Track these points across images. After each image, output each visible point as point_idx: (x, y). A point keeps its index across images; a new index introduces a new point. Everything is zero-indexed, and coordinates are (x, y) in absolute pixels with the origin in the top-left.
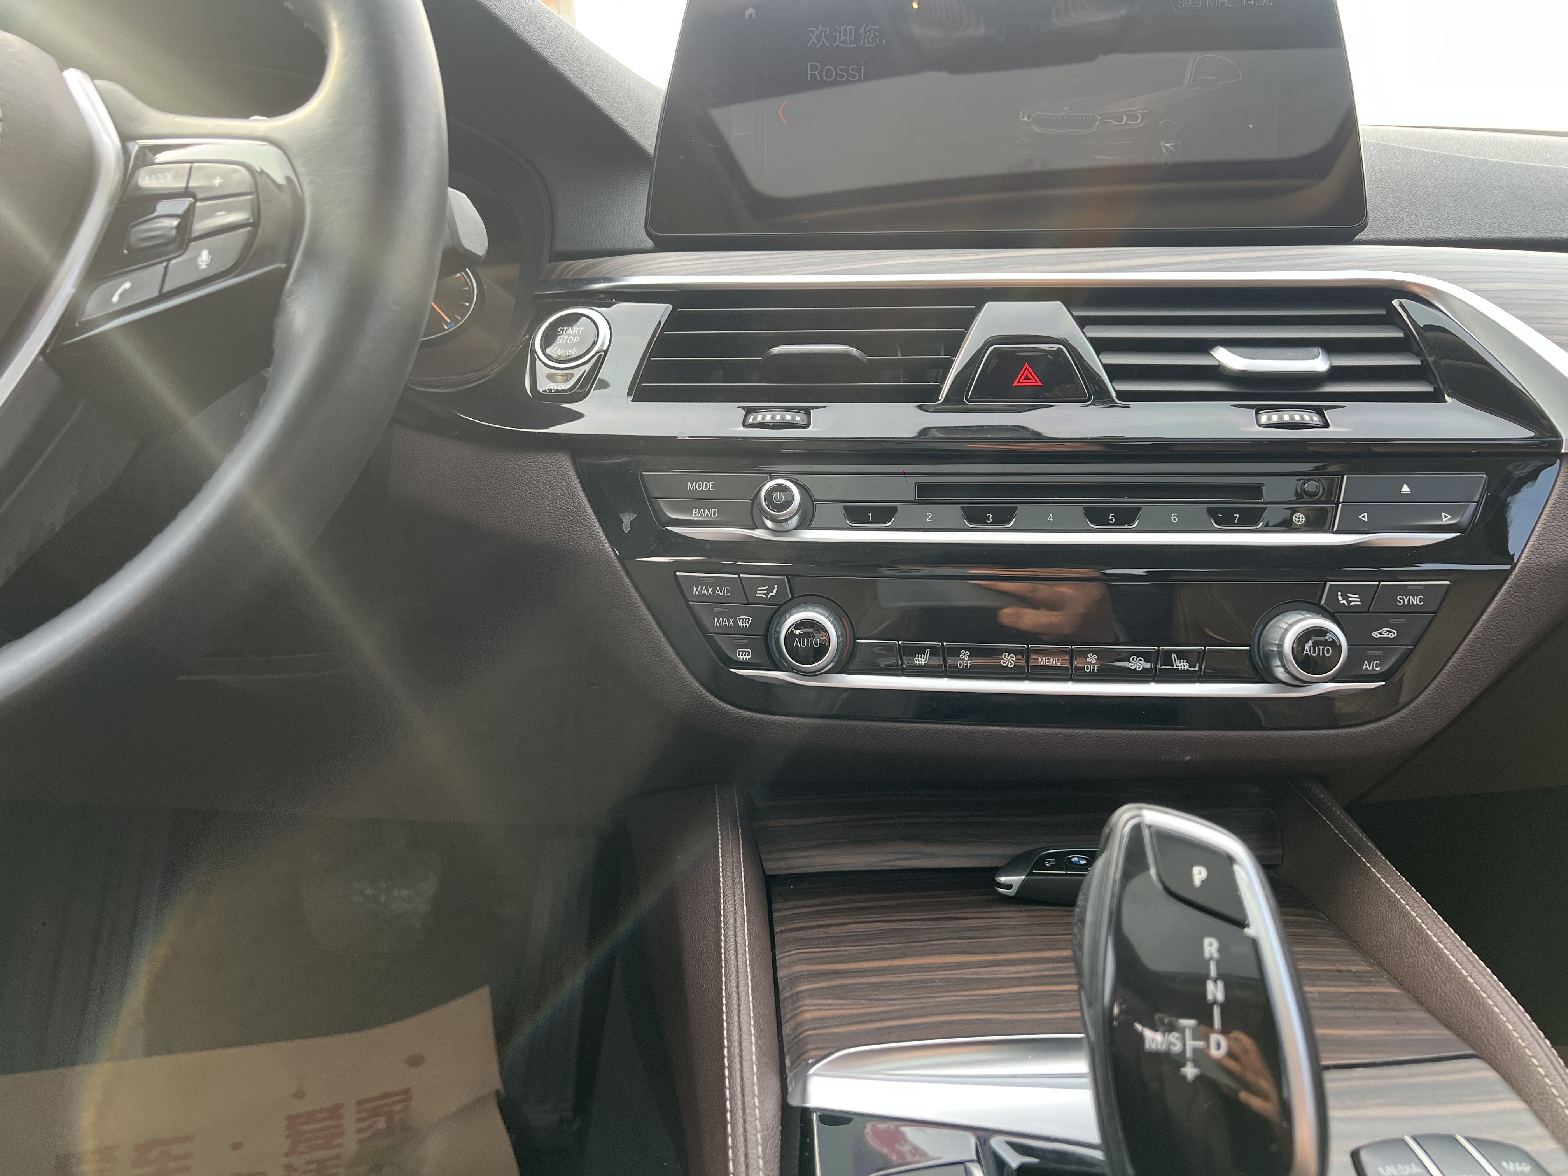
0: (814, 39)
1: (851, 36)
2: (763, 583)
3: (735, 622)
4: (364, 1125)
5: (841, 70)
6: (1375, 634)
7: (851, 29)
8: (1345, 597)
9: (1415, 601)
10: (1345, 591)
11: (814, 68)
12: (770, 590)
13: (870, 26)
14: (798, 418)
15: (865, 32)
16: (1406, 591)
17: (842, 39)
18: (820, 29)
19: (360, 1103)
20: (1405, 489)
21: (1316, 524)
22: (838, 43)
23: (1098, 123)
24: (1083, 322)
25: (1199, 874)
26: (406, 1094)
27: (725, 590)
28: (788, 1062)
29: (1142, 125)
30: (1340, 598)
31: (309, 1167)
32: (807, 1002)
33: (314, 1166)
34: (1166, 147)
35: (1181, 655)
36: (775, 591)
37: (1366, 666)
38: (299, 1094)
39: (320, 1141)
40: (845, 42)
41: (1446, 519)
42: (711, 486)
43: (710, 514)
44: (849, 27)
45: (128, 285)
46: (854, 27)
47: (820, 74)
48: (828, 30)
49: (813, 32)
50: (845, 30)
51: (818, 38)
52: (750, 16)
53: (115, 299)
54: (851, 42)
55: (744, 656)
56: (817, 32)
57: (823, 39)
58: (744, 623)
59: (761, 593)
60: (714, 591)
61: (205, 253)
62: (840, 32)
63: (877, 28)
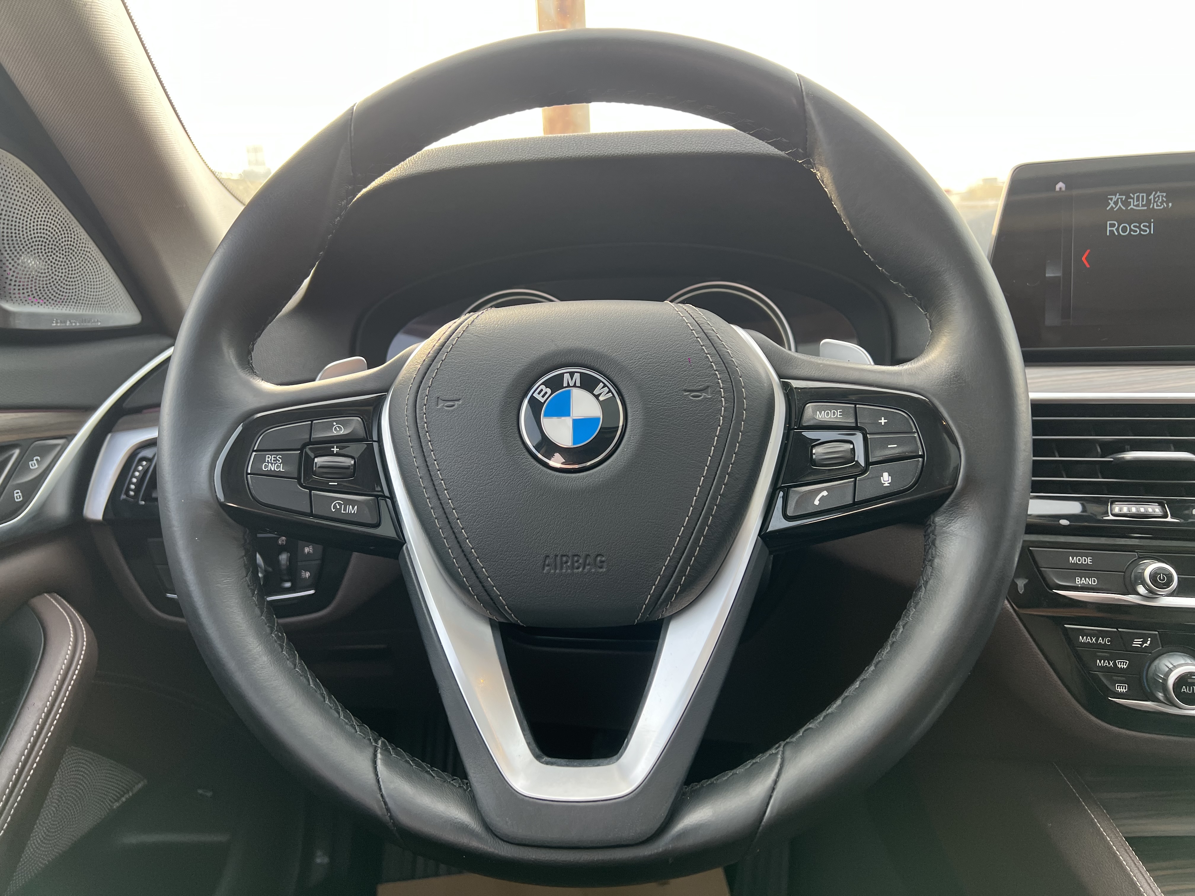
0: (1112, 204)
1: (1143, 201)
2: (1138, 636)
3: (1115, 664)
5: (1134, 226)
7: (1143, 197)
11: (1112, 225)
12: (1145, 641)
13: (1158, 193)
14: (1157, 510)
15: (1155, 198)
17: (1135, 203)
18: (1118, 196)
22: (1132, 206)
27: (1106, 640)
36: (1149, 642)
40: (1138, 206)
42: (1089, 561)
43: (1092, 582)
44: (1141, 195)
45: (825, 493)
46: (1145, 195)
47: (1117, 230)
48: (1124, 197)
49: (1111, 199)
50: (1138, 197)
51: (1116, 203)
52: (1060, 188)
53: (817, 502)
54: (1143, 206)
55: (1121, 689)
56: (1115, 199)
57: (1120, 204)
58: (1122, 665)
59: (1137, 643)
60: (1097, 640)
61: (886, 475)
62: (1133, 199)
63: (1165, 194)
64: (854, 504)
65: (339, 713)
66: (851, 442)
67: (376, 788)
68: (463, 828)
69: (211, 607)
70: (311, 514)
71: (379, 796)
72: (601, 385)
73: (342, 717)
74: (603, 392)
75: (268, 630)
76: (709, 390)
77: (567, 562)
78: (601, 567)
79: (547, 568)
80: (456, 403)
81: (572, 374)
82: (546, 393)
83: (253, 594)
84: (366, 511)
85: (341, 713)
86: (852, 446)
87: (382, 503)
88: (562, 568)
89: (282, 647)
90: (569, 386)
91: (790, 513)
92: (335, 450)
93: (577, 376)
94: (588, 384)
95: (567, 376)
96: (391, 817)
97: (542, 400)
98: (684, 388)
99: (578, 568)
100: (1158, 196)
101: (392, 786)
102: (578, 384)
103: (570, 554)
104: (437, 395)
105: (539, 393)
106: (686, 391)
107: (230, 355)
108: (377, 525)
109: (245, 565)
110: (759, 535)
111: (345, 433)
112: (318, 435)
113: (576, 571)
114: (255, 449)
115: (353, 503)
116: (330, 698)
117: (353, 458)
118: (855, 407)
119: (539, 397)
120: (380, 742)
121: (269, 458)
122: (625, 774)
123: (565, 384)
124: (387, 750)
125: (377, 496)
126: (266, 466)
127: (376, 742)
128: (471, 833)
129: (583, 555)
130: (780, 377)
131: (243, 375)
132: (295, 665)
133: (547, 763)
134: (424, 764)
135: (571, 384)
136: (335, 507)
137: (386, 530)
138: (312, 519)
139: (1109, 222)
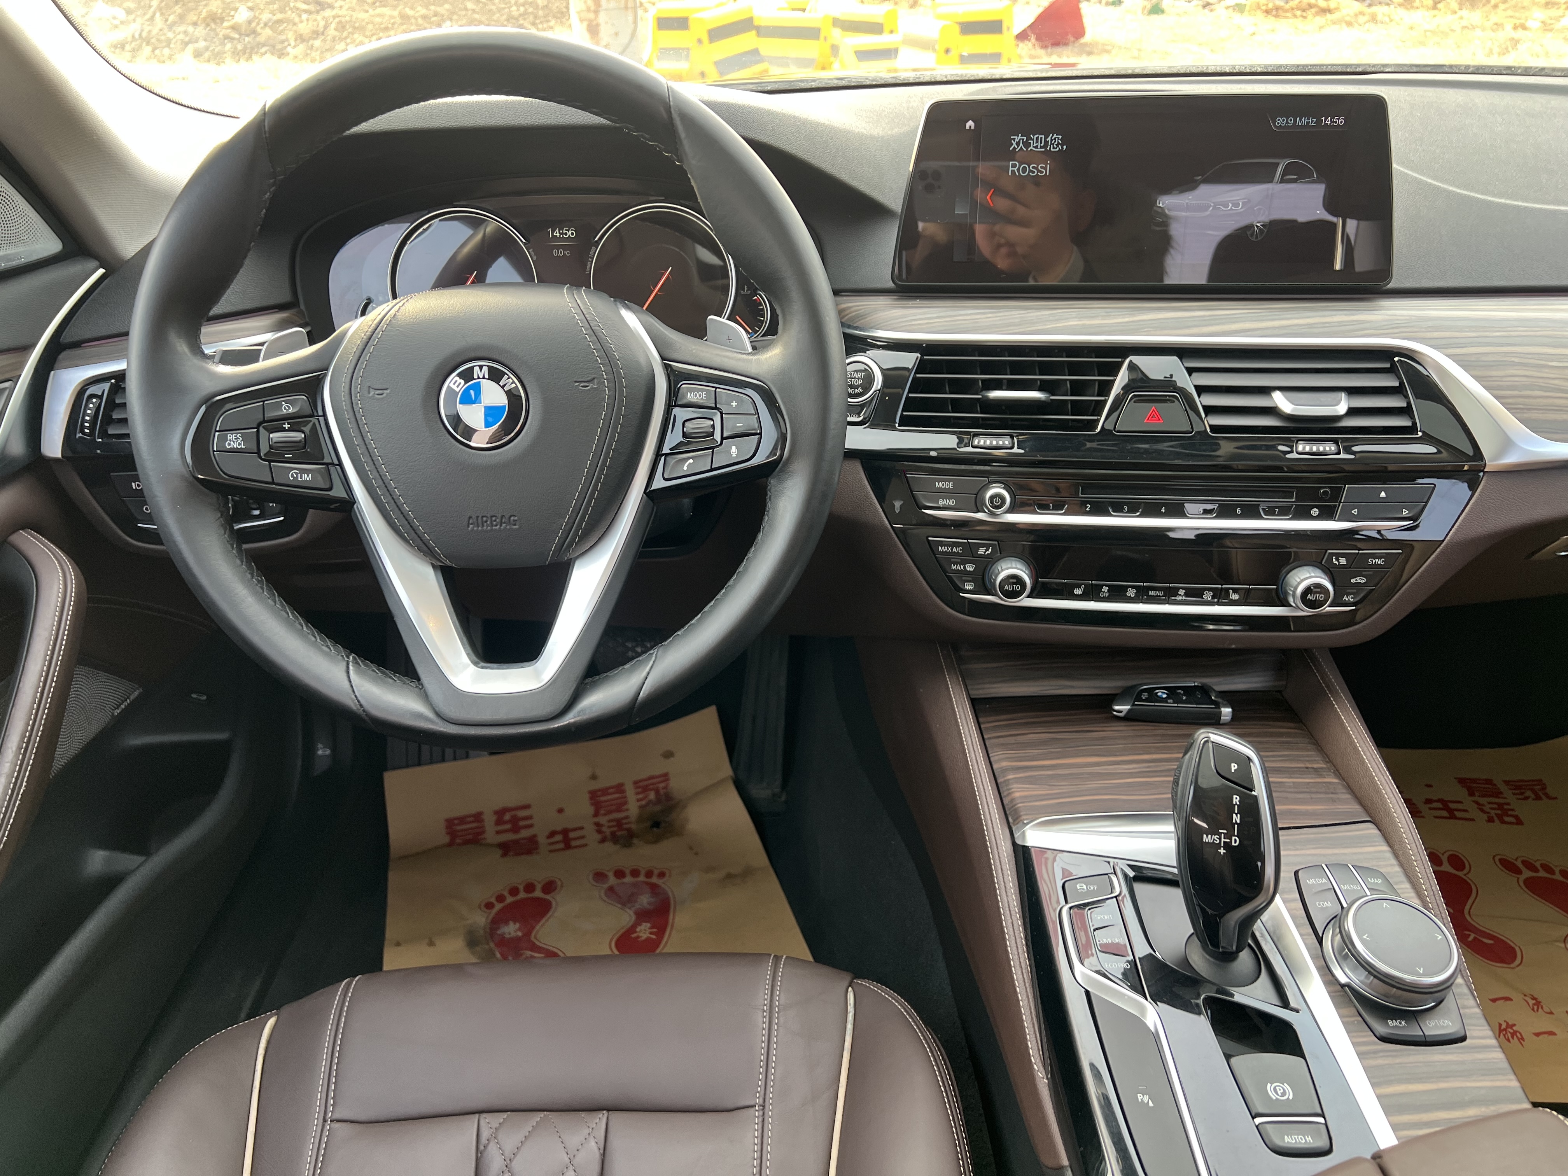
0: (1014, 145)
1: (1041, 143)
2: (983, 545)
3: (965, 567)
4: (641, 796)
5: (1033, 167)
6: (1353, 581)
7: (1041, 138)
8: (1337, 560)
9: (1379, 562)
10: (1338, 556)
11: (1014, 166)
12: (987, 550)
14: (1007, 443)
15: (1052, 140)
16: (1374, 556)
17: (1035, 145)
18: (1020, 137)
19: (635, 783)
20: (1383, 494)
21: (1326, 514)
22: (1031, 148)
23: (1211, 208)
24: (1190, 371)
25: (1234, 767)
26: (665, 777)
27: (959, 549)
28: (1011, 820)
29: (1242, 210)
30: (1334, 560)
31: (611, 824)
33: (614, 823)
34: (1257, 227)
35: (1235, 591)
36: (990, 550)
37: (1345, 598)
38: (594, 777)
39: (614, 807)
41: (1405, 512)
42: (951, 485)
43: (951, 503)
44: (1040, 136)
45: (691, 461)
46: (1043, 136)
47: (1018, 170)
48: (1025, 138)
49: (1014, 139)
50: (1037, 138)
51: (1018, 144)
52: (970, 127)
53: (685, 468)
54: (1041, 147)
55: (969, 586)
56: (1017, 140)
57: (1021, 145)
58: (970, 568)
59: (981, 551)
60: (952, 549)
61: (734, 448)
62: (1033, 140)
63: (1060, 137)
64: (712, 470)
65: (315, 637)
66: (712, 420)
67: (350, 691)
68: (420, 716)
69: (200, 562)
70: (273, 483)
71: (353, 697)
72: (506, 377)
73: (319, 640)
74: (510, 381)
75: (249, 576)
76: (595, 381)
77: (486, 522)
78: (515, 525)
79: (471, 526)
80: (385, 391)
81: (481, 367)
82: (460, 384)
83: (233, 548)
84: (319, 478)
85: (318, 637)
86: (712, 423)
87: (331, 468)
88: (483, 526)
89: (262, 588)
90: (479, 378)
91: (666, 477)
92: (287, 426)
93: (485, 369)
94: (495, 376)
95: (477, 369)
96: (364, 711)
97: (457, 390)
98: (575, 379)
99: (496, 526)
100: (1055, 139)
101: (363, 689)
102: (487, 376)
103: (489, 515)
104: (368, 384)
105: (454, 384)
106: (576, 382)
107: (182, 347)
108: (330, 489)
109: (222, 525)
110: (645, 492)
111: (295, 410)
112: (269, 415)
113: (494, 528)
114: (218, 429)
115: (307, 471)
116: (307, 626)
117: (303, 432)
118: (716, 391)
119: (454, 387)
120: (351, 657)
121: (231, 437)
122: (538, 674)
123: (476, 377)
124: (357, 663)
125: (327, 464)
126: (229, 444)
127: (348, 658)
128: (427, 719)
129: (499, 516)
130: (663, 358)
131: (196, 361)
132: (275, 602)
133: (482, 668)
134: (387, 672)
135: (481, 376)
136: (292, 476)
137: (338, 492)
138: (273, 486)
139: (1011, 163)
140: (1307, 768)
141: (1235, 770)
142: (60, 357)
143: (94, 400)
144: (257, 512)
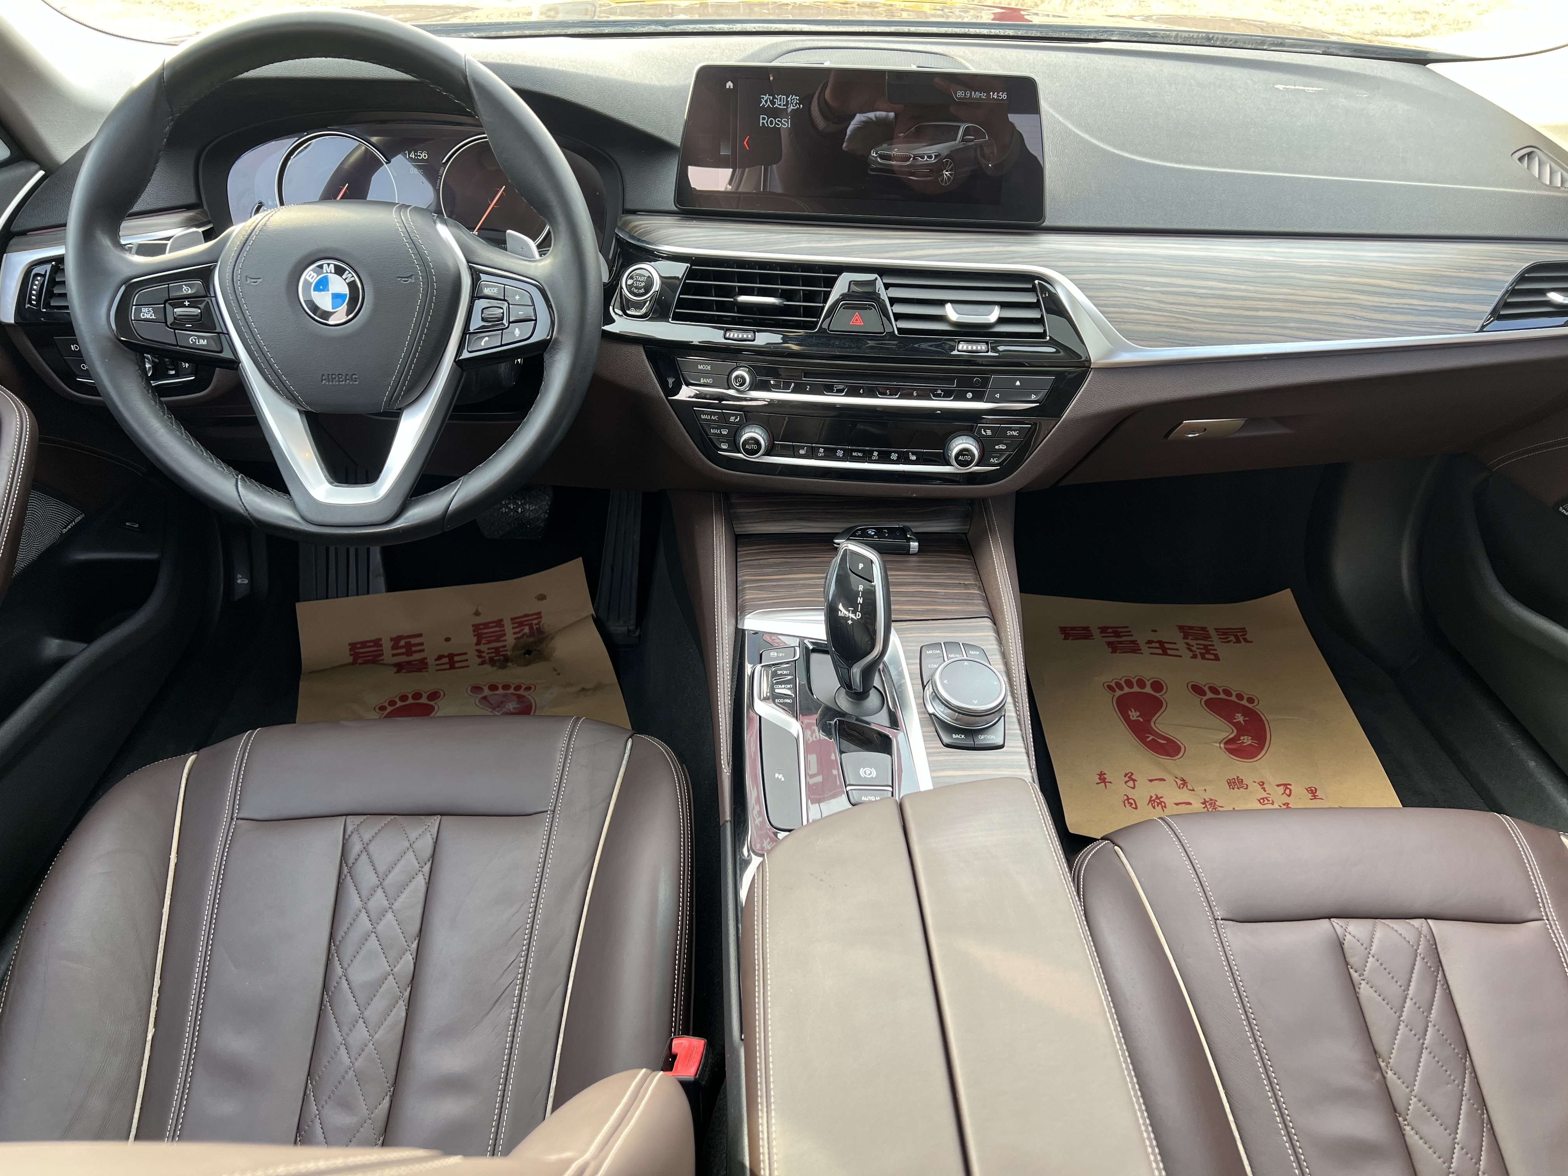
0: (763, 101)
1: (784, 102)
2: (733, 415)
3: (720, 431)
4: (517, 630)
5: (778, 121)
6: (997, 447)
7: (784, 98)
8: (985, 431)
9: (1015, 433)
10: (985, 429)
11: (764, 119)
12: (736, 418)
13: (794, 97)
14: (750, 336)
15: (791, 100)
16: (1011, 429)
17: (779, 103)
18: (767, 97)
19: (512, 619)
20: (1018, 383)
21: (977, 397)
22: (776, 105)
23: (912, 159)
24: (887, 286)
25: (861, 566)
26: (539, 615)
27: (716, 417)
28: (739, 613)
29: (935, 161)
30: (983, 432)
31: (490, 651)
32: (748, 592)
33: (493, 650)
34: (946, 175)
35: (913, 453)
36: (739, 419)
37: (992, 460)
38: (477, 614)
39: (494, 638)
40: (780, 105)
41: (1033, 397)
42: (709, 368)
43: (710, 381)
44: (782, 96)
45: (487, 338)
46: (785, 97)
47: (767, 122)
48: (771, 97)
49: (763, 98)
50: (781, 98)
51: (766, 102)
52: (730, 87)
53: (483, 344)
54: (784, 105)
55: (724, 446)
56: (765, 99)
57: (769, 102)
58: (725, 432)
59: (732, 419)
60: (711, 417)
61: (517, 329)
62: (777, 99)
63: (798, 98)
64: (502, 346)
65: (213, 461)
66: (502, 308)
67: (239, 499)
68: (290, 519)
69: (124, 401)
70: (177, 345)
71: (241, 503)
72: (347, 272)
73: (215, 463)
74: (350, 276)
75: (162, 414)
76: (413, 277)
77: (335, 378)
78: (356, 381)
79: (324, 381)
80: (258, 280)
81: (329, 264)
82: (313, 276)
83: (148, 392)
84: (213, 343)
85: (214, 461)
86: (502, 311)
87: (222, 336)
88: (333, 382)
89: (172, 423)
90: (327, 272)
91: (469, 350)
92: (187, 303)
93: (332, 266)
94: (339, 271)
95: (325, 266)
96: (249, 514)
97: (311, 281)
98: (398, 276)
99: (342, 381)
100: (794, 99)
101: (248, 498)
102: (333, 271)
103: (336, 374)
104: (246, 274)
105: (309, 276)
106: (399, 277)
107: (106, 242)
108: (221, 352)
109: (140, 375)
110: (455, 361)
111: (193, 292)
112: (174, 294)
113: (341, 383)
114: (134, 304)
115: (203, 338)
116: (206, 452)
117: (199, 308)
118: (504, 287)
119: (309, 279)
120: (240, 476)
121: (144, 309)
122: (375, 492)
123: (325, 271)
124: (244, 480)
125: (218, 333)
126: (143, 315)
127: (238, 476)
128: (295, 521)
129: (344, 374)
130: (468, 262)
131: (117, 252)
132: (182, 434)
133: (336, 486)
134: (267, 488)
135: (329, 272)
136: (192, 340)
137: (227, 354)
138: (178, 348)
139: (761, 116)
140: (960, 584)
141: (862, 568)
142: (11, 242)
143: (39, 278)
144: (173, 372)
